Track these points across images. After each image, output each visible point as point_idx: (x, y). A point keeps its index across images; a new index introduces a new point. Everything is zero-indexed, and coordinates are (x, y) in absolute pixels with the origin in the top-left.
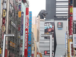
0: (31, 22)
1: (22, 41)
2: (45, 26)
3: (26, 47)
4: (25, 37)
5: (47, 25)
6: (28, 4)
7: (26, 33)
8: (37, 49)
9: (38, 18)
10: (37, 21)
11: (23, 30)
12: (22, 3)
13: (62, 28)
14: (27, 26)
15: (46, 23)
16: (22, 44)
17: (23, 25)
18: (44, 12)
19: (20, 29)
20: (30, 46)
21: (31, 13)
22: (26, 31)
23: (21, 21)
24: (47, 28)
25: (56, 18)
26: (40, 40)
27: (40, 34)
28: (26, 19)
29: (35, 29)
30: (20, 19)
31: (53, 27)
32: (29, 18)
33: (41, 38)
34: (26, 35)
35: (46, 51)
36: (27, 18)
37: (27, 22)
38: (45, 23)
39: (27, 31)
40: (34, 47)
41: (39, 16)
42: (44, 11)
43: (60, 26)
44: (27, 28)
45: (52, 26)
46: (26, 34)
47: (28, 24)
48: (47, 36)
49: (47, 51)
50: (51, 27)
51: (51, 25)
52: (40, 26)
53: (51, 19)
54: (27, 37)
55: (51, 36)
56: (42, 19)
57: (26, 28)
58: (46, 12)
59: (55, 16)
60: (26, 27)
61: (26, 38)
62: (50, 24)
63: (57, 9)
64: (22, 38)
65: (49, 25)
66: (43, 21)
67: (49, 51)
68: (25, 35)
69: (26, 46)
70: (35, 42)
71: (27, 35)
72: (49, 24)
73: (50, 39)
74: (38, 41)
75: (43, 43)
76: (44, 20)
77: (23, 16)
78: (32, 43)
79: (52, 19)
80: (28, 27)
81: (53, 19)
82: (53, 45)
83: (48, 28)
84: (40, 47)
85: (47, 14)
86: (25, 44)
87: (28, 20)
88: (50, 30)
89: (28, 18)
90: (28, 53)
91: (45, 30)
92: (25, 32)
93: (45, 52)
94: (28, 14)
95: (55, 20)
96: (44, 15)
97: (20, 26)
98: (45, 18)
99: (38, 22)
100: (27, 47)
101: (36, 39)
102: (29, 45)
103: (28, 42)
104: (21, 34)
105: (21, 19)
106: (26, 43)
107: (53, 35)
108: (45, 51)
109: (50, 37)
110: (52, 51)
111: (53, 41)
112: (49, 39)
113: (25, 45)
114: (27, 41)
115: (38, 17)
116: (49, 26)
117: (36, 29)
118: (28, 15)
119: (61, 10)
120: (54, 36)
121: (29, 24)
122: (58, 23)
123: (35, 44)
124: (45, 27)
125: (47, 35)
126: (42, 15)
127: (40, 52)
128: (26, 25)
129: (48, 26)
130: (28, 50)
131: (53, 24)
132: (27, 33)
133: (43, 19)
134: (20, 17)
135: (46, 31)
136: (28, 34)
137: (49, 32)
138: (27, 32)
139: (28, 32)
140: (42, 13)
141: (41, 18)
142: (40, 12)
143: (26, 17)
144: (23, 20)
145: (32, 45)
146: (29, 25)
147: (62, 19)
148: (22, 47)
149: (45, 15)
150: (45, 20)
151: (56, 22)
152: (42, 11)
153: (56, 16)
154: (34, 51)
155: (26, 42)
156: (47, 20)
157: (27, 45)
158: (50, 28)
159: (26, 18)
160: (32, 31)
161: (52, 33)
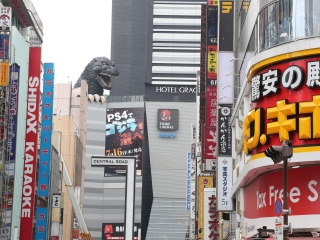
0: (49, 106)
1: (11, 184)
2: (107, 122)
3: (27, 207)
4: (25, 169)
5: (114, 120)
6: (37, 33)
7: (28, 149)
8: (74, 215)
9: (79, 89)
10: (76, 102)
11: (14, 140)
12: (14, 29)
13: (174, 134)
14: (32, 122)
15: (113, 111)
16: (11, 196)
17: (15, 118)
18: (104, 66)
19: (5, 134)
20: (46, 206)
21: (50, 67)
22: (28, 143)
23: (7, 100)
24: (116, 130)
25: (151, 92)
26: (87, 180)
27: (87, 155)
28: (29, 93)
29: (65, 134)
30: (4, 92)
31: (141, 126)
32: (42, 90)
33: (88, 172)
34: (27, 161)
35: (109, 224)
36: (35, 90)
37: (32, 107)
38: (108, 113)
39: (33, 144)
40: (62, 210)
41: (84, 83)
42: (105, 61)
43: (167, 125)
44: (35, 131)
45: (136, 123)
46: (28, 156)
47: (36, 113)
48: (114, 162)
49: (114, 225)
50: (133, 129)
51: (133, 120)
52: (88, 121)
53: (133, 97)
54: (31, 166)
55: (131, 164)
56: (97, 96)
57: (29, 130)
58: (113, 68)
59: (149, 85)
60: (27, 127)
61: (26, 172)
62: (128, 117)
63: (155, 54)
64: (10, 173)
65: (123, 119)
66: (100, 101)
67: (123, 224)
68: (25, 158)
69: (30, 204)
70: (64, 189)
71: (32, 158)
72: (126, 117)
73: (125, 175)
74: (77, 183)
75: (100, 191)
76: (103, 98)
77: (17, 81)
78: (53, 190)
79: (136, 94)
80: (36, 127)
81: (142, 97)
82: (139, 198)
83: (122, 130)
84: (86, 206)
85: (116, 74)
86: (23, 196)
87: (38, 98)
88: (127, 141)
89: (38, 88)
90: (34, 233)
91: (108, 138)
92: (26, 146)
93: (108, 229)
94: (40, 72)
95: (146, 99)
96: (104, 77)
97: (5, 123)
98: (106, 92)
99: (78, 107)
100: (34, 207)
101: (68, 176)
102: (40, 199)
103: (36, 188)
104: (6, 153)
105: (8, 93)
106: (27, 191)
107: (140, 158)
108: (104, 225)
109: (125, 167)
110: (135, 224)
111: (139, 185)
112: (124, 178)
113: (23, 202)
114: (31, 184)
115: (78, 85)
116: (124, 123)
117: (73, 134)
118: (36, 79)
119: (173, 59)
120: (144, 165)
121: (40, 113)
122: (160, 111)
123: (65, 197)
124: (108, 126)
125: (114, 160)
126: (96, 78)
127: (84, 228)
128: (28, 117)
129: (120, 124)
130: (34, 221)
131: (140, 115)
132: (33, 149)
133: (101, 93)
134: (6, 84)
135: (112, 142)
136: (38, 157)
137: (124, 148)
138: (35, 146)
139: (39, 147)
140: (98, 72)
141: (91, 91)
142: (86, 65)
143: (32, 85)
144: (15, 97)
145: (55, 199)
146: (40, 120)
147: (175, 97)
148: (10, 207)
149: (107, 79)
150: (108, 97)
151: (152, 108)
152: (95, 60)
153: (153, 83)
154: (61, 223)
155: (30, 187)
156: (116, 97)
157: (30, 199)
158: (128, 130)
159: (30, 90)
160: (55, 141)
161: (136, 150)
